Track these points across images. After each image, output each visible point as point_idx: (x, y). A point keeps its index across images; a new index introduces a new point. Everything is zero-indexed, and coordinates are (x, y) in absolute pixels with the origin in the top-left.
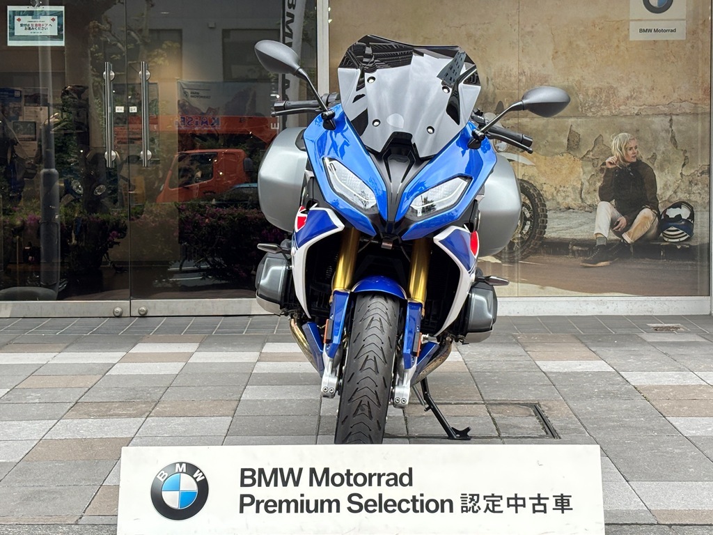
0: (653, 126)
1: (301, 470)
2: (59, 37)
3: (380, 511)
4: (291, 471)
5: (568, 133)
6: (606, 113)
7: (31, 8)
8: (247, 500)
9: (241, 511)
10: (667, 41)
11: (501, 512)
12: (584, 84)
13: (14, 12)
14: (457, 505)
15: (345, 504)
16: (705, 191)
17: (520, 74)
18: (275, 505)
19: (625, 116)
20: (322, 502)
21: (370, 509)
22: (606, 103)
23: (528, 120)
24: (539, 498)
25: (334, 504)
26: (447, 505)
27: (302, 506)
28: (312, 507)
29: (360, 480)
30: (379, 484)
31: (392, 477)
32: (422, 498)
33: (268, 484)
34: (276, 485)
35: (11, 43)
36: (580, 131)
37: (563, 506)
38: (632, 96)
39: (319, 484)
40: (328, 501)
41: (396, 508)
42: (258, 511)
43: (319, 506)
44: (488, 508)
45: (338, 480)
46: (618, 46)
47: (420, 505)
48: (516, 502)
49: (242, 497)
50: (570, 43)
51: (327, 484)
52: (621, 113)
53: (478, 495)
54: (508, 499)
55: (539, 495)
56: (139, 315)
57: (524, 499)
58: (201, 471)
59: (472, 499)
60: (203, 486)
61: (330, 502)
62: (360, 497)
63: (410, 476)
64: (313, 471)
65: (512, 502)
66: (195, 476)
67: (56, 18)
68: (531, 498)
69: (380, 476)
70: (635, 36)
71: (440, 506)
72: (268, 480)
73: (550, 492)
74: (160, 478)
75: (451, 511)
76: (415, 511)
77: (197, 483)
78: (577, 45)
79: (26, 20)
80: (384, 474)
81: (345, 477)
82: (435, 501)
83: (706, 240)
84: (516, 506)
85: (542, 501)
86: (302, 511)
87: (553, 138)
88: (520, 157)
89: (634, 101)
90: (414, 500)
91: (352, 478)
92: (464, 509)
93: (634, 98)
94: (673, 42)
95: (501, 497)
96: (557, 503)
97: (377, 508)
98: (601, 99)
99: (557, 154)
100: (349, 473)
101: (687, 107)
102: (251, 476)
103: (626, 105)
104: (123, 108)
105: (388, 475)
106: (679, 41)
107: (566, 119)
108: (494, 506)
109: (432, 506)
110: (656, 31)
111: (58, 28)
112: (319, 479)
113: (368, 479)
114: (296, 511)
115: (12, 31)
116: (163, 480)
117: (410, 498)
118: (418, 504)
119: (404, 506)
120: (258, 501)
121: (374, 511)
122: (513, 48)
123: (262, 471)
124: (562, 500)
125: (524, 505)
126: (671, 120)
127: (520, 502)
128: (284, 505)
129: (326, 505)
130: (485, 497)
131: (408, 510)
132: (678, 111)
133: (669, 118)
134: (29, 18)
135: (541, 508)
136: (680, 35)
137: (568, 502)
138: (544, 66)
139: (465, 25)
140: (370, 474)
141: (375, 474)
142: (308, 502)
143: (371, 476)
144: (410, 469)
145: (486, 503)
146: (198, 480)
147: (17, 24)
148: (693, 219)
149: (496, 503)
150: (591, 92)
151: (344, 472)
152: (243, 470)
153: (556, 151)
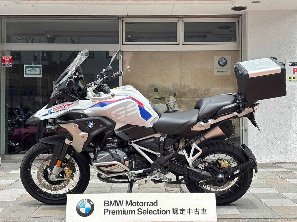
1: (123, 201)
2: (40, 74)
3: (148, 214)
4: (120, 201)
5: (196, 102)
6: (207, 96)
7: (32, 65)
8: (106, 211)
9: (104, 214)
10: (226, 75)
11: (185, 214)
12: (200, 88)
13: (26, 66)
14: (171, 212)
15: (136, 212)
16: (238, 121)
17: (181, 85)
18: (115, 212)
20: (130, 211)
21: (144, 213)
23: (184, 98)
24: (197, 210)
25: (133, 212)
26: (168, 212)
27: (123, 212)
28: (126, 213)
29: (141, 204)
30: (147, 206)
31: (151, 203)
32: (160, 210)
33: (113, 206)
34: (115, 206)
35: (25, 76)
37: (204, 212)
39: (129, 205)
40: (131, 211)
41: (152, 213)
42: (109, 214)
43: (129, 212)
44: (181, 213)
45: (134, 204)
46: (211, 76)
47: (160, 212)
48: (190, 211)
49: (105, 209)
50: (196, 75)
51: (131, 206)
53: (178, 209)
54: (187, 210)
55: (197, 209)
57: (192, 210)
58: (92, 202)
59: (176, 210)
60: (93, 206)
61: (132, 211)
62: (141, 209)
63: (157, 203)
64: (127, 201)
65: (188, 211)
66: (90, 203)
67: (39, 68)
68: (194, 210)
69: (147, 203)
70: (216, 73)
71: (166, 212)
72: (113, 204)
73: (200, 208)
74: (79, 204)
75: (170, 214)
76: (158, 214)
77: (91, 205)
79: (30, 69)
80: (149, 202)
81: (137, 203)
82: (165, 211)
83: (239, 136)
84: (190, 212)
85: (198, 211)
86: (123, 214)
87: (191, 104)
88: (182, 110)
90: (158, 210)
91: (139, 204)
92: (174, 213)
93: (216, 92)
94: (228, 75)
95: (185, 209)
96: (202, 211)
97: (147, 213)
98: (206, 92)
100: (138, 202)
102: (108, 203)
105: (150, 203)
107: (195, 98)
108: (183, 212)
109: (164, 212)
110: (222, 72)
112: (129, 204)
113: (144, 204)
114: (121, 214)
115: (25, 72)
116: (80, 204)
117: (157, 210)
118: (159, 212)
119: (155, 212)
120: (109, 211)
121: (146, 214)
122: (179, 77)
123: (111, 201)
124: (204, 210)
125: (192, 212)
127: (191, 211)
128: (118, 212)
129: (131, 212)
130: (180, 209)
131: (156, 213)
135: (197, 213)
136: (230, 73)
137: (206, 211)
138: (188, 82)
139: (164, 70)
140: (144, 202)
141: (146, 202)
142: (125, 211)
143: (145, 203)
144: (157, 201)
145: (180, 211)
146: (91, 204)
147: (27, 70)
148: (235, 129)
149: (183, 211)
151: (136, 202)
152: (105, 201)
153: (192, 108)
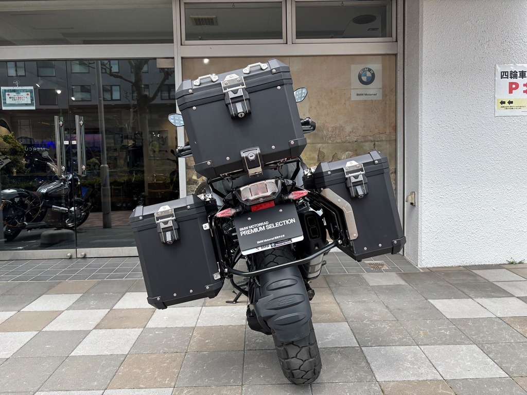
0: (365, 148)
2: (31, 104)
5: (318, 152)
6: (338, 141)
7: (15, 88)
10: (372, 100)
12: (326, 125)
19: (349, 142)
22: (339, 135)
36: (325, 151)
38: (353, 131)
46: (345, 103)
50: (319, 102)
52: (347, 141)
56: (81, 257)
67: (29, 93)
70: (354, 98)
78: (322, 103)
79: (12, 95)
87: (310, 155)
89: (354, 134)
94: (375, 101)
98: (336, 133)
99: (312, 164)
101: (383, 137)
103: (350, 136)
104: (68, 142)
106: (378, 100)
107: (317, 145)
110: (366, 95)
111: (31, 100)
115: (4, 101)
126: (374, 144)
132: (379, 139)
133: (373, 143)
134: (15, 94)
136: (379, 97)
138: (304, 115)
147: (7, 97)
150: (330, 129)
153: (312, 162)
